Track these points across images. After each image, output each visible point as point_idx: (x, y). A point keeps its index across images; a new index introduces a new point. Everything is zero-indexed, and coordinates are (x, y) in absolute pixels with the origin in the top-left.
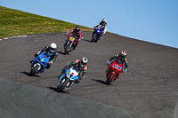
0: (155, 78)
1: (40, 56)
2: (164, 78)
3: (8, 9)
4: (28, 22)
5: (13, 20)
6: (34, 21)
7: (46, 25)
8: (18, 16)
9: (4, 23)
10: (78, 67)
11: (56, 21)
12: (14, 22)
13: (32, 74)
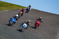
0: (51, 24)
1: (13, 19)
2: (54, 24)
3: (2, 2)
4: (9, 6)
6: (11, 5)
7: (14, 7)
8: (5, 4)
11: (18, 5)
12: (4, 6)
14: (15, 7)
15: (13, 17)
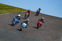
0: (54, 28)
1: (15, 19)
2: (57, 28)
3: (2, 4)
4: (10, 9)
5: (4, 8)
6: (12, 8)
8: (6, 7)
9: (1, 9)
10: (26, 22)
12: (5, 9)
13: (13, 25)
14: (16, 10)
15: (16, 17)
